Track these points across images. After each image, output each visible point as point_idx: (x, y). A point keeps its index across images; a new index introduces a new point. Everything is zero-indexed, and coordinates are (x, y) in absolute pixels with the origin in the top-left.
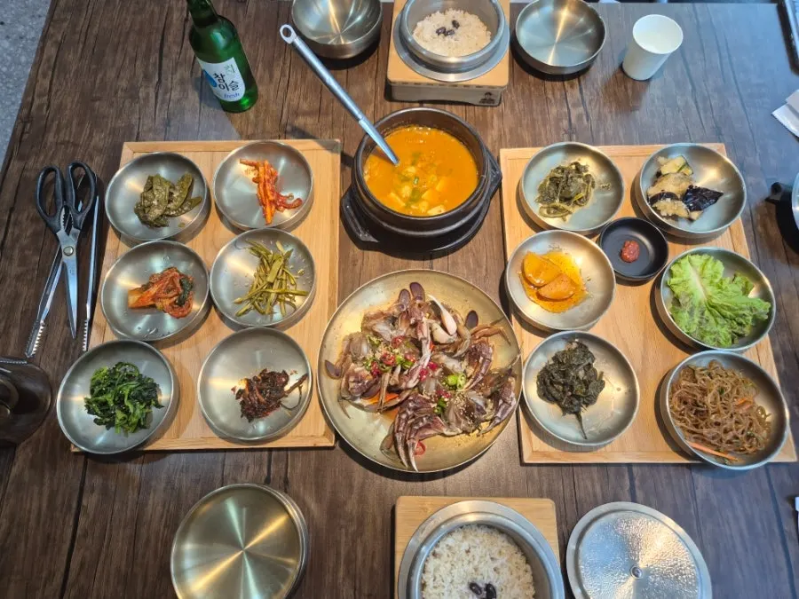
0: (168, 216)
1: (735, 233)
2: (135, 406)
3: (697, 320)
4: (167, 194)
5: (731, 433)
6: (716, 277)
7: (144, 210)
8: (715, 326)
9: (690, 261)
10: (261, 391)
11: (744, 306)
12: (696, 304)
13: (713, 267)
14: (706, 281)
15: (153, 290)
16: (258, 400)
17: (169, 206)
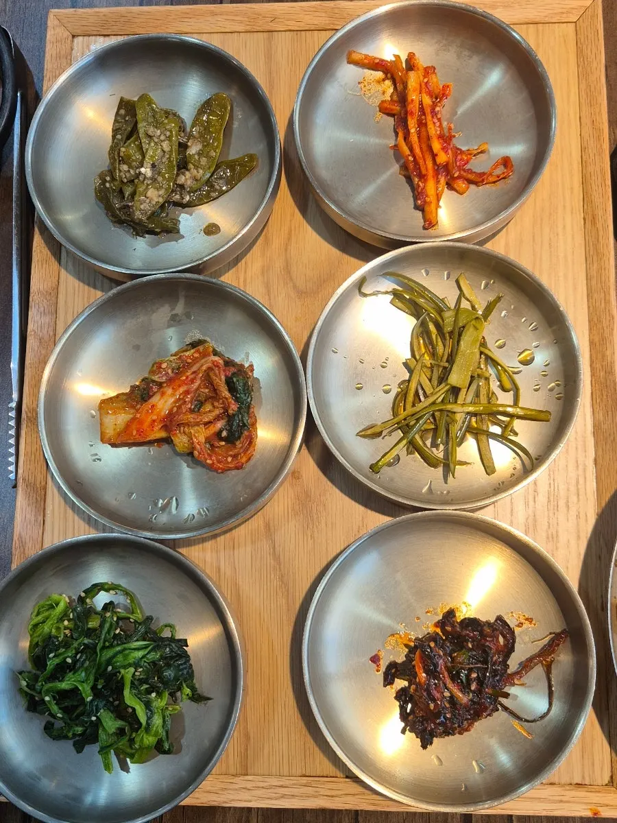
0: (177, 204)
2: (148, 705)
4: (175, 147)
7: (121, 192)
10: (455, 677)
15: (164, 403)
16: (452, 700)
17: (181, 180)
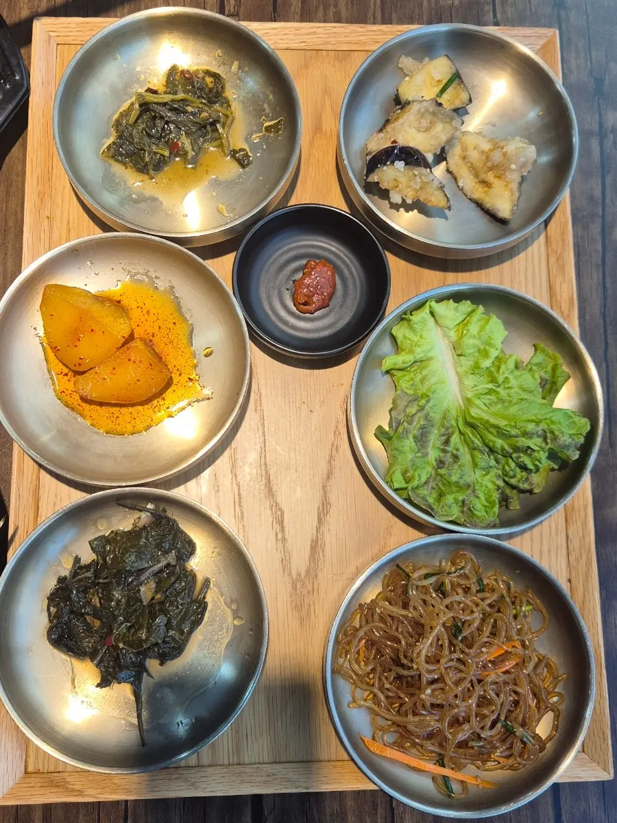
1: (554, 245)
3: (433, 455)
5: (466, 727)
6: (485, 354)
8: (468, 468)
9: (432, 314)
11: (531, 427)
12: (436, 416)
13: (482, 329)
14: (466, 363)
